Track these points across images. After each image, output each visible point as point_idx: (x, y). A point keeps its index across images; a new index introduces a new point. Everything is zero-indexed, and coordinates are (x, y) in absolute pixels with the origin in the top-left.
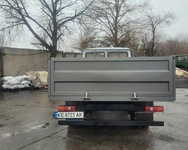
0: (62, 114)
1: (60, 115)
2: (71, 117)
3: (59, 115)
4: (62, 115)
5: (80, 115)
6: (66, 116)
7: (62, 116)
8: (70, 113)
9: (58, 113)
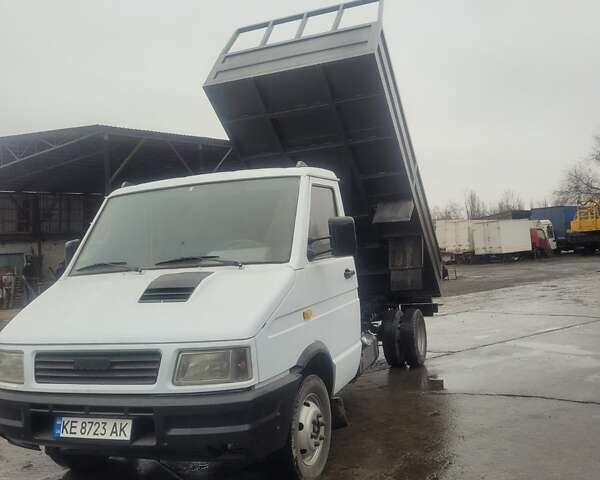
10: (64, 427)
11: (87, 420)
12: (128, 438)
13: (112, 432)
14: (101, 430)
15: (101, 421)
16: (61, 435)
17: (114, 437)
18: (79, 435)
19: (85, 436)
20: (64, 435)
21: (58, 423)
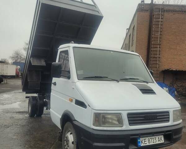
10: (142, 142)
11: (149, 138)
12: (163, 142)
13: (158, 141)
14: (155, 141)
15: (154, 137)
16: (141, 145)
17: (159, 142)
18: (148, 144)
19: (150, 144)
20: (142, 145)
21: (139, 141)
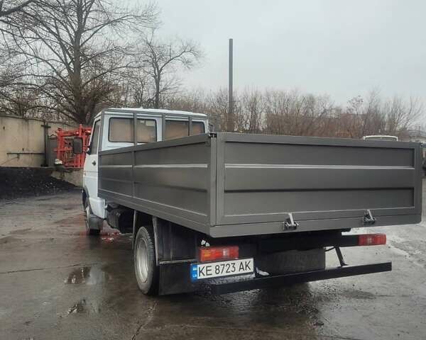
0: (208, 269)
1: (204, 271)
2: (227, 272)
3: (200, 272)
4: (207, 271)
5: (247, 266)
6: (217, 271)
7: (209, 273)
8: (225, 263)
9: (199, 266)
